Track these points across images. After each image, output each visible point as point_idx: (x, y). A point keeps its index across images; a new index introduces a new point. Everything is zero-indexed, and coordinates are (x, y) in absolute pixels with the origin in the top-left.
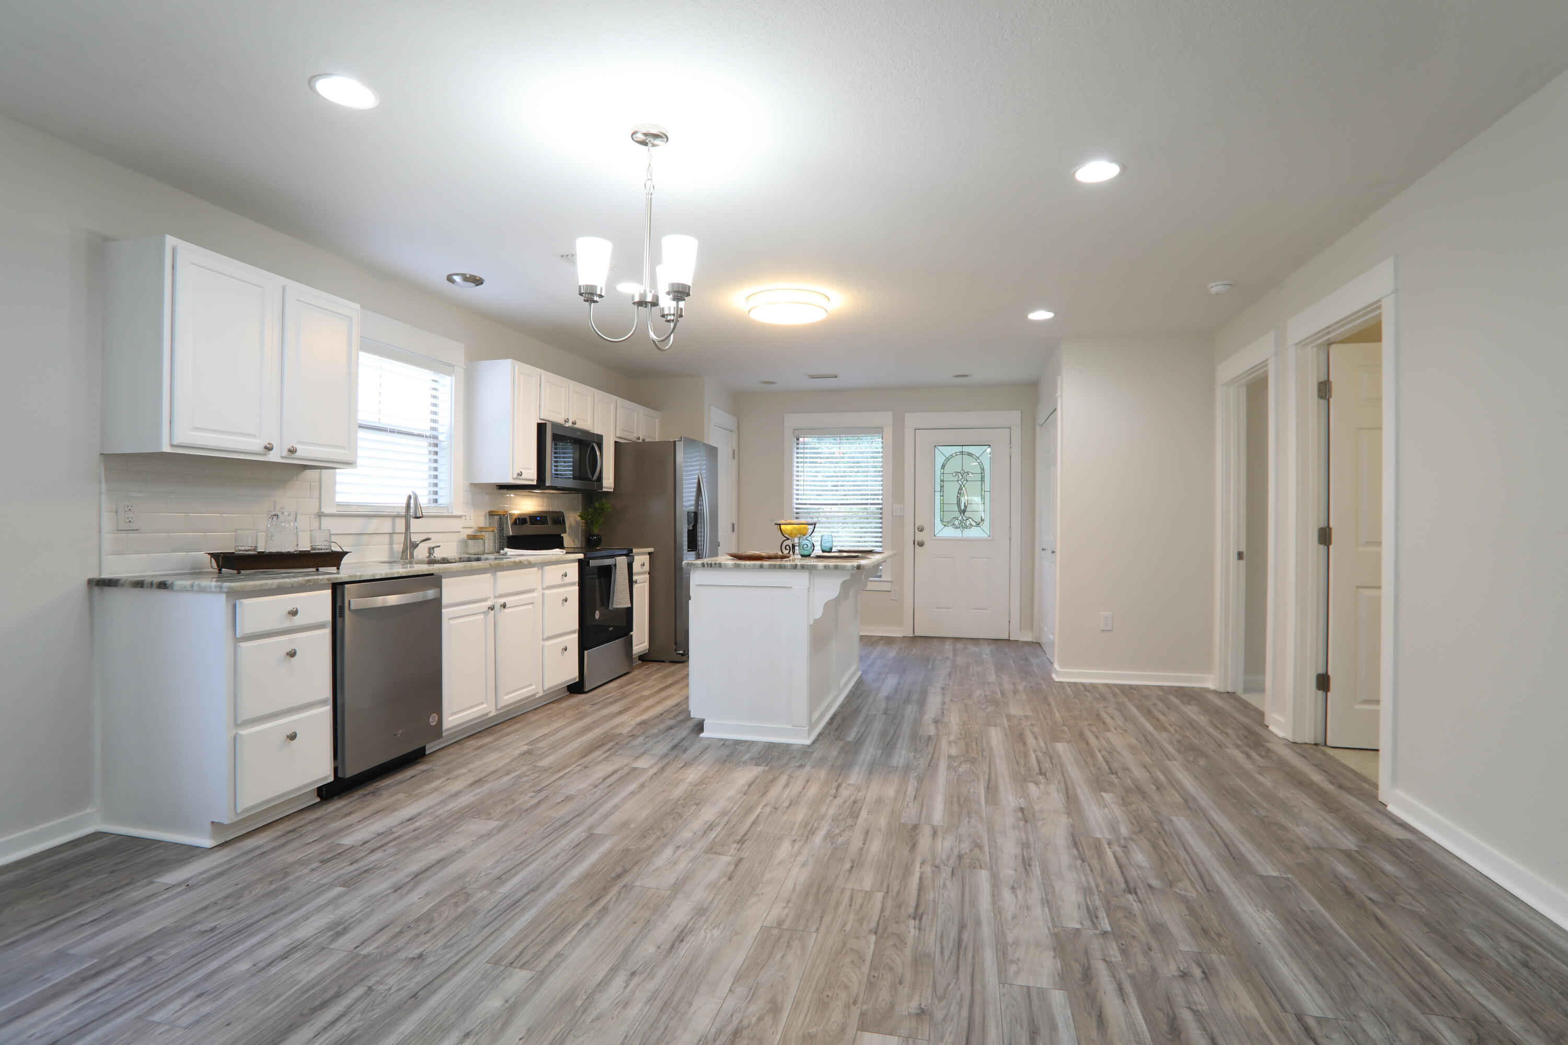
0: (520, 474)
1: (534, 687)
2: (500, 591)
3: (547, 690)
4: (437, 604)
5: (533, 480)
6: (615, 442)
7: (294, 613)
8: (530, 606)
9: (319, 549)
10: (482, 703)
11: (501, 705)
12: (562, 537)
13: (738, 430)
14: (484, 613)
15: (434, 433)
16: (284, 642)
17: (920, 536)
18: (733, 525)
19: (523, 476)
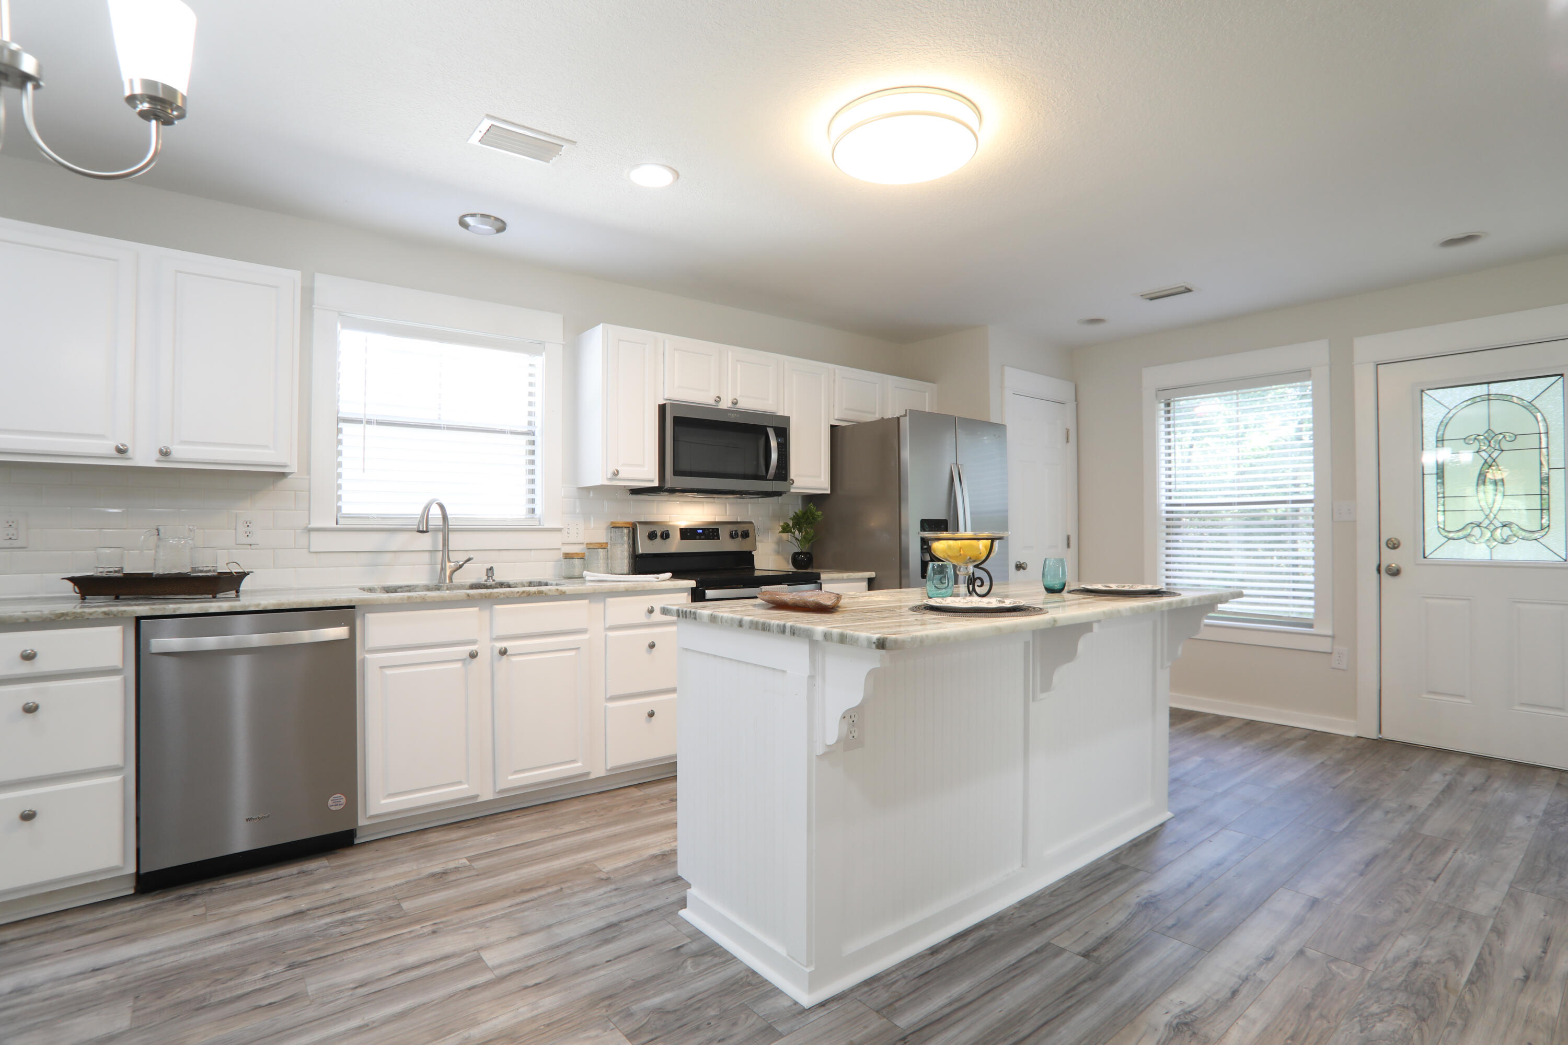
0: (616, 473)
1: (580, 764)
2: (499, 631)
3: (611, 770)
4: (347, 647)
5: (652, 481)
6: (832, 427)
7: (28, 657)
8: (572, 653)
9: (201, 571)
10: (460, 783)
11: (501, 786)
12: (753, 555)
13: (1076, 401)
14: (464, 660)
15: (531, 428)
16: (28, 692)
17: (1391, 558)
18: (1068, 538)
19: (620, 476)
